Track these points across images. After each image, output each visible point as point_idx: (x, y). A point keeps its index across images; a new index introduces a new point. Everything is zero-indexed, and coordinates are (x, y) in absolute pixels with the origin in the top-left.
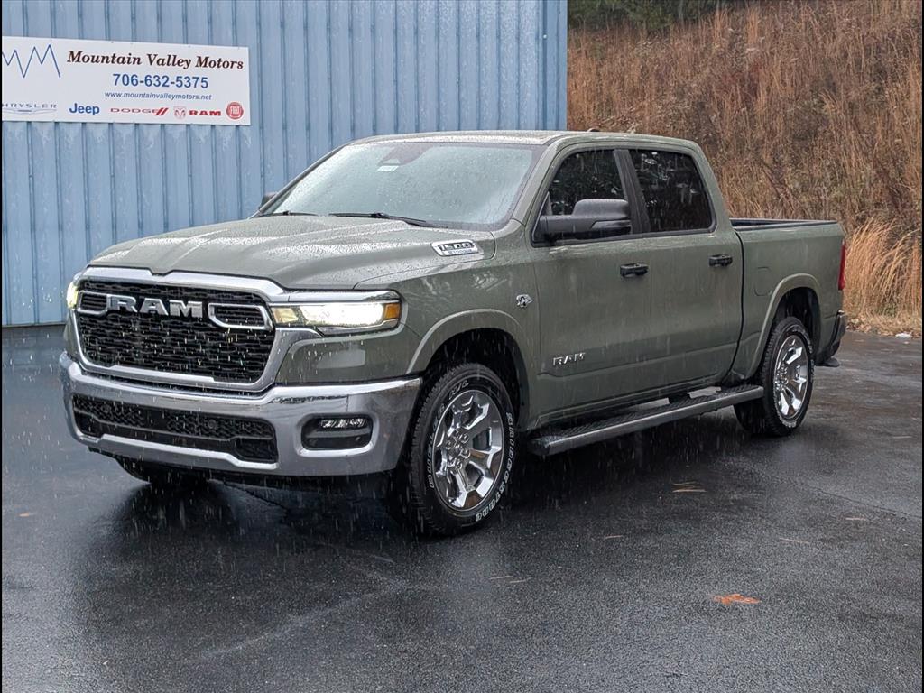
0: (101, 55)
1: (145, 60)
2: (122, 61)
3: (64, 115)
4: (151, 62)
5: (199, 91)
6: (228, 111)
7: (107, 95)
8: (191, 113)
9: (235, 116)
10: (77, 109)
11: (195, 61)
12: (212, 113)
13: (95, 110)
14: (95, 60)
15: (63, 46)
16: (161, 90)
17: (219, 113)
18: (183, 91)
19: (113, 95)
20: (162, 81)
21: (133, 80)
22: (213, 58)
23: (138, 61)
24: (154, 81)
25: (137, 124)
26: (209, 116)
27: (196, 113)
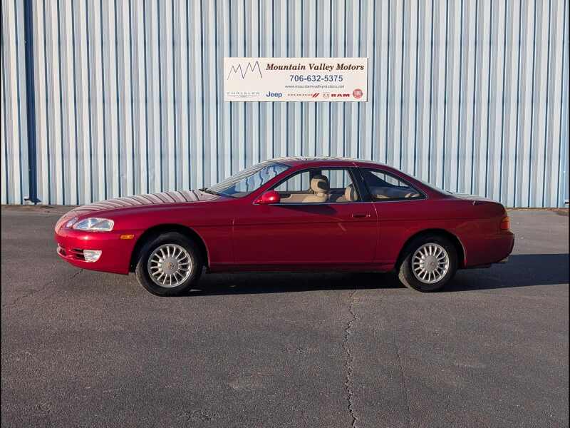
0: (284, 65)
1: (308, 67)
2: (295, 68)
3: (263, 98)
4: (311, 68)
5: (337, 83)
6: (353, 94)
7: (286, 87)
8: (332, 95)
9: (358, 97)
10: (270, 95)
11: (336, 66)
12: (344, 95)
13: (279, 95)
14: (280, 68)
15: (264, 62)
16: (316, 83)
17: (348, 95)
18: (329, 83)
19: (290, 87)
20: (317, 78)
21: (300, 78)
22: (347, 64)
23: (304, 68)
24: (312, 78)
25: (302, 102)
26: (343, 97)
27: (335, 95)
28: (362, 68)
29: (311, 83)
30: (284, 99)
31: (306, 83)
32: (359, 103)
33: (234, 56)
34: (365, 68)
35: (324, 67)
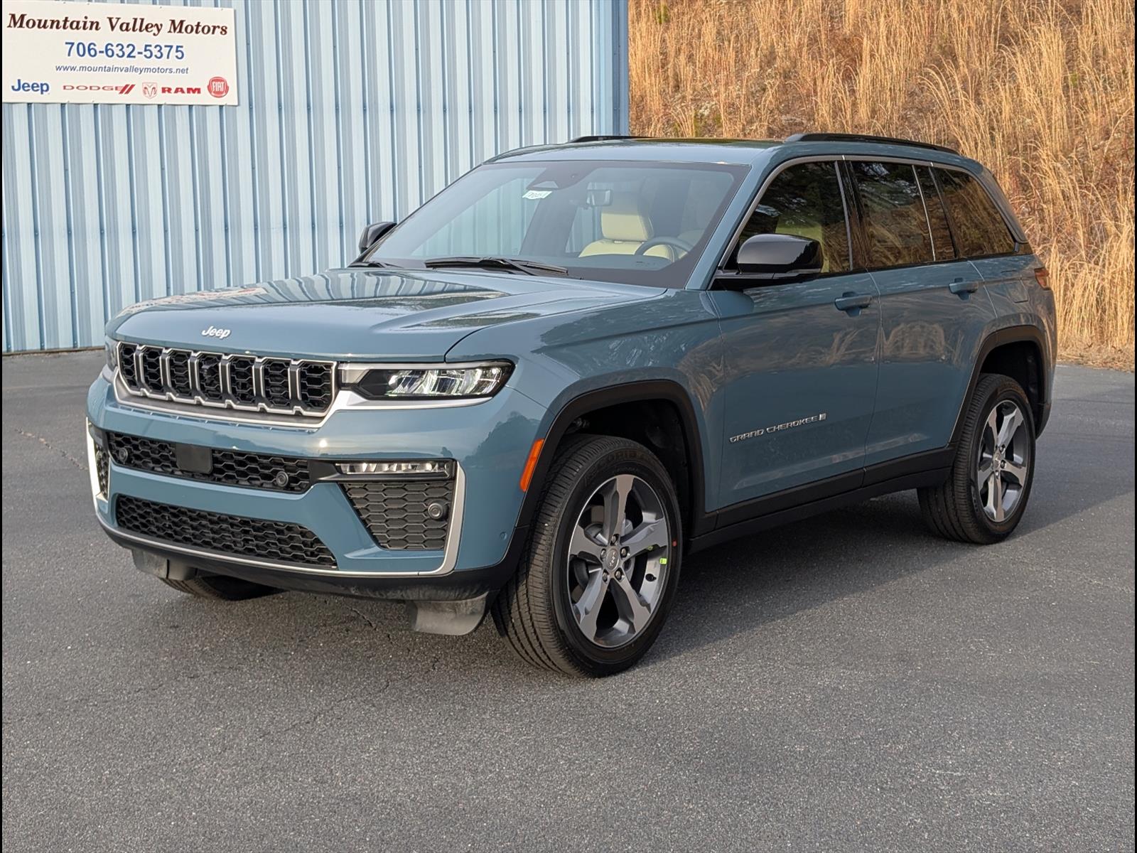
0: (49, 18)
1: (105, 25)
2: (75, 25)
4: (113, 28)
5: (173, 62)
6: (209, 88)
7: (58, 68)
8: (164, 90)
9: (218, 94)
10: (21, 87)
11: (167, 26)
12: (189, 90)
13: (43, 88)
14: (42, 25)
16: (126, 62)
17: (198, 90)
18: (153, 62)
19: (66, 69)
21: (90, 50)
22: (190, 22)
23: (95, 25)
24: (117, 50)
25: (96, 105)
26: (186, 94)
27: (169, 90)
28: (224, 30)
29: (115, 62)
30: (56, 95)
31: (102, 60)
32: (221, 107)
34: (231, 30)
35: (141, 26)
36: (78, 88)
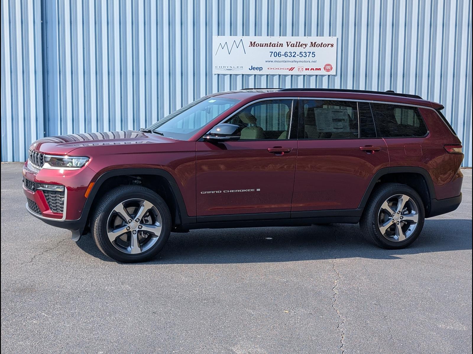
0: (264, 43)
1: (285, 45)
2: (274, 45)
3: (246, 71)
4: (288, 46)
5: (311, 58)
6: (324, 68)
7: (266, 62)
8: (306, 69)
9: (328, 70)
10: (253, 68)
11: (309, 44)
12: (316, 69)
13: (260, 69)
14: (261, 45)
15: (247, 40)
16: (292, 59)
17: (320, 69)
18: (303, 59)
19: (269, 62)
20: (293, 54)
21: (278, 54)
22: (319, 42)
23: (281, 45)
24: (289, 54)
25: (280, 75)
26: (315, 71)
27: (308, 69)
28: (332, 45)
29: (288, 59)
30: (265, 72)
31: (283, 58)
32: (329, 76)
33: (221, 35)
34: (335, 46)
35: (299, 45)
36: (273, 69)
